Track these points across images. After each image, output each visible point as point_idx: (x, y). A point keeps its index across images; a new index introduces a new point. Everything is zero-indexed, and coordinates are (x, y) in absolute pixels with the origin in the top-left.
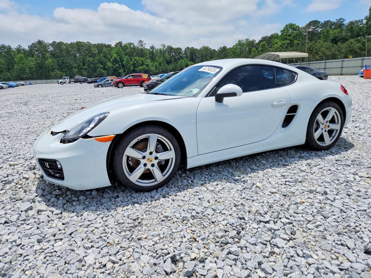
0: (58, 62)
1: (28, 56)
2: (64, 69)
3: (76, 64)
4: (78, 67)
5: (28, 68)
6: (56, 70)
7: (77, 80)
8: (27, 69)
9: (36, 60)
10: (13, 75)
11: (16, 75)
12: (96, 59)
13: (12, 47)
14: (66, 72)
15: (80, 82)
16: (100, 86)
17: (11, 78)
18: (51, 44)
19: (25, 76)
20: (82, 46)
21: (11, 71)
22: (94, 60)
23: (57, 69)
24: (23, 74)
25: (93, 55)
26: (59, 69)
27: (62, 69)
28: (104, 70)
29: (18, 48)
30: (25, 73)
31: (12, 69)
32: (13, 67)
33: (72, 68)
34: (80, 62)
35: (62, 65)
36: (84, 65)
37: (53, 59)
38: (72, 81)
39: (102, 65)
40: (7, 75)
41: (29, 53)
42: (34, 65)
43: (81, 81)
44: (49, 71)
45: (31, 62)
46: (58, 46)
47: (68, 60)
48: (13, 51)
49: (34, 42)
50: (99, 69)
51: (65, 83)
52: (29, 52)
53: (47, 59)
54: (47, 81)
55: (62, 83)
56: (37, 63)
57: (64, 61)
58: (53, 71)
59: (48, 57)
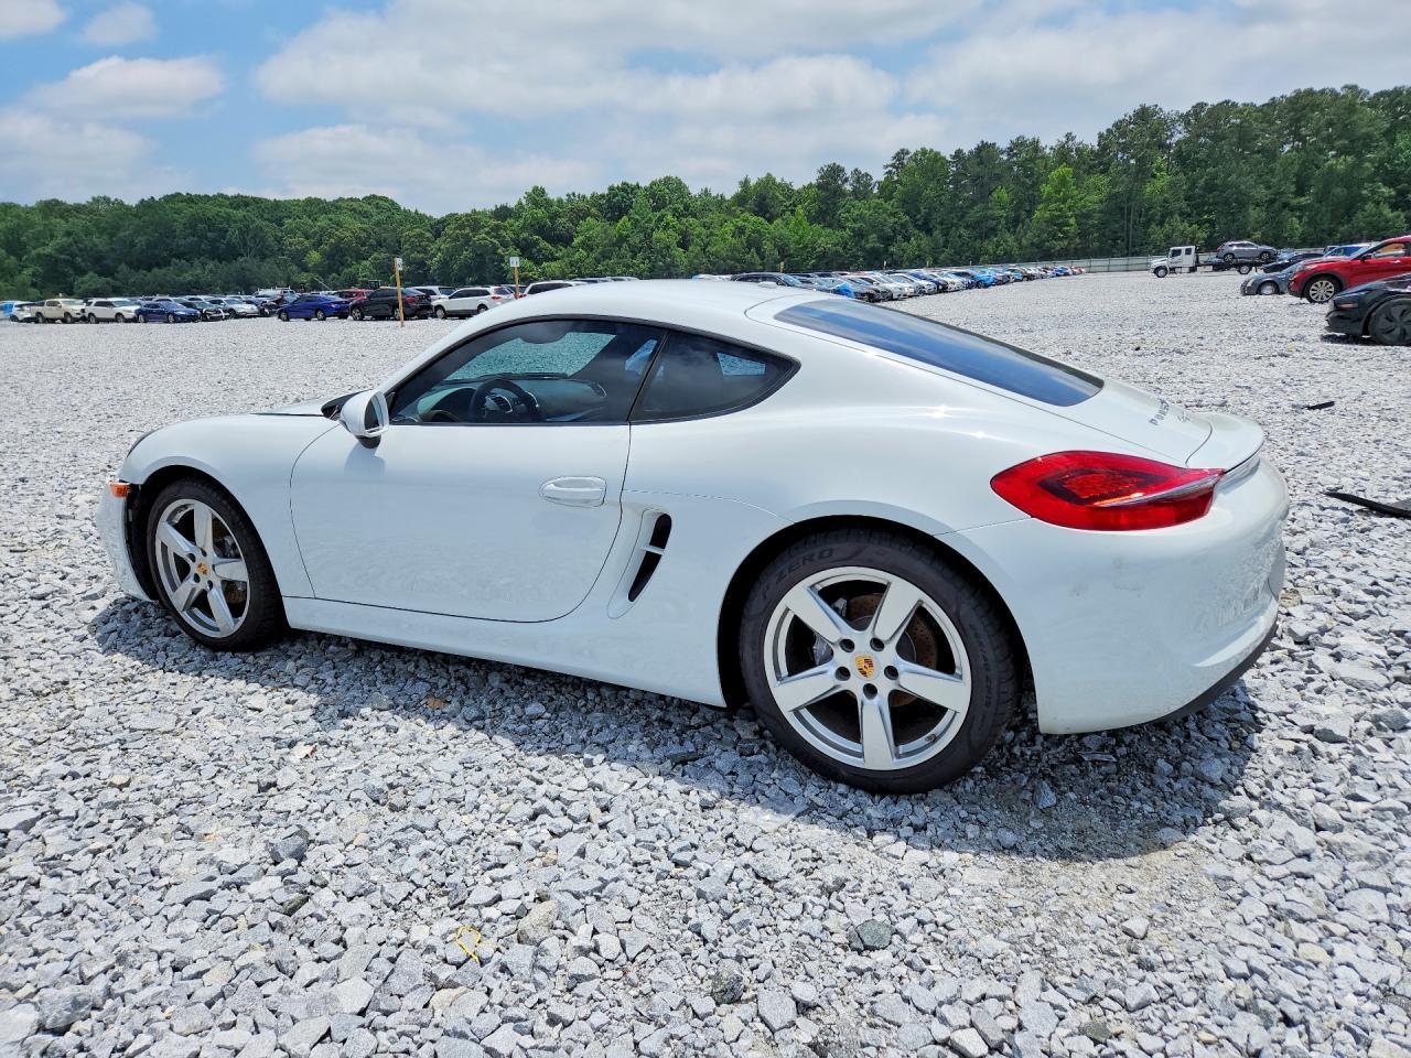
0: (1193, 185)
1: (1090, 170)
2: (1209, 212)
3: (1268, 188)
4: (1272, 202)
5: (1076, 216)
6: (1176, 216)
7: (1229, 257)
8: (1072, 221)
9: (1113, 184)
10: (1024, 241)
11: (1032, 244)
12: (1370, 161)
13: (1042, 144)
14: (1212, 223)
15: (1238, 266)
16: (1268, 289)
17: (1016, 251)
18: (1185, 118)
19: (1059, 245)
20: (1315, 107)
21: (1020, 225)
22: (1357, 166)
23: (1181, 214)
24: (1054, 237)
25: (1357, 145)
26: (1189, 215)
27: (1199, 215)
28: (1394, 207)
29: (1063, 147)
30: (1063, 232)
31: (1027, 220)
32: (1030, 213)
33: (1242, 205)
34: (1286, 178)
35: (1204, 196)
36: (1300, 192)
37: (1177, 173)
38: (1207, 264)
39: (1390, 184)
40: (1006, 241)
41: (1094, 161)
42: (1101, 202)
43: (1242, 264)
44: (1147, 225)
45: (1093, 195)
46: (1207, 119)
47: (1234, 176)
48: (1043, 157)
49: (1121, 117)
50: (1370, 207)
51: (1173, 270)
52: (1097, 155)
53: (1154, 176)
54: (1130, 262)
55: (1161, 272)
56: (1111, 197)
57: (1218, 182)
58: (1161, 224)
59: (1159, 169)
